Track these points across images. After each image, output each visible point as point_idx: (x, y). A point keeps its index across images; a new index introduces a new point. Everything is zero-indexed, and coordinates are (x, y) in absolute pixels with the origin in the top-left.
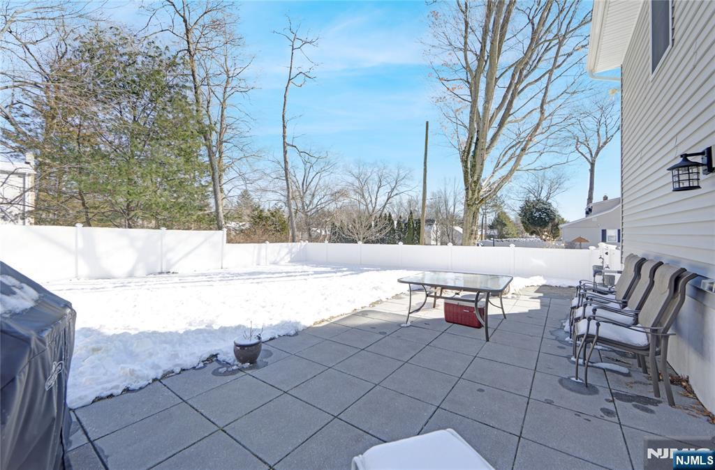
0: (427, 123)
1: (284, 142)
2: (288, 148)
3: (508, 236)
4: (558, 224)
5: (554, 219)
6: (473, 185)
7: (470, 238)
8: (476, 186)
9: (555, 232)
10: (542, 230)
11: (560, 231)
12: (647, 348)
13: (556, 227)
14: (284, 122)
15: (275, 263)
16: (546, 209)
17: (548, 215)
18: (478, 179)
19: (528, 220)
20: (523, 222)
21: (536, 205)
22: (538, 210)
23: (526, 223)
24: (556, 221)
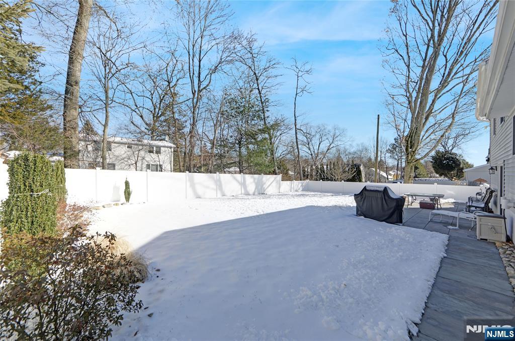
0: (378, 115)
1: (296, 128)
2: (298, 130)
3: (420, 176)
4: (462, 169)
5: (459, 165)
6: (412, 153)
7: (409, 180)
8: (413, 153)
9: (460, 174)
10: (449, 172)
11: (465, 174)
12: (484, 207)
13: (461, 170)
14: (295, 118)
15: (297, 191)
16: (453, 158)
17: (454, 162)
18: (415, 150)
19: (438, 166)
20: (434, 167)
21: (445, 155)
22: (446, 159)
23: (436, 168)
24: (461, 166)
